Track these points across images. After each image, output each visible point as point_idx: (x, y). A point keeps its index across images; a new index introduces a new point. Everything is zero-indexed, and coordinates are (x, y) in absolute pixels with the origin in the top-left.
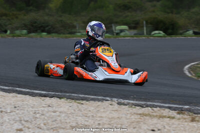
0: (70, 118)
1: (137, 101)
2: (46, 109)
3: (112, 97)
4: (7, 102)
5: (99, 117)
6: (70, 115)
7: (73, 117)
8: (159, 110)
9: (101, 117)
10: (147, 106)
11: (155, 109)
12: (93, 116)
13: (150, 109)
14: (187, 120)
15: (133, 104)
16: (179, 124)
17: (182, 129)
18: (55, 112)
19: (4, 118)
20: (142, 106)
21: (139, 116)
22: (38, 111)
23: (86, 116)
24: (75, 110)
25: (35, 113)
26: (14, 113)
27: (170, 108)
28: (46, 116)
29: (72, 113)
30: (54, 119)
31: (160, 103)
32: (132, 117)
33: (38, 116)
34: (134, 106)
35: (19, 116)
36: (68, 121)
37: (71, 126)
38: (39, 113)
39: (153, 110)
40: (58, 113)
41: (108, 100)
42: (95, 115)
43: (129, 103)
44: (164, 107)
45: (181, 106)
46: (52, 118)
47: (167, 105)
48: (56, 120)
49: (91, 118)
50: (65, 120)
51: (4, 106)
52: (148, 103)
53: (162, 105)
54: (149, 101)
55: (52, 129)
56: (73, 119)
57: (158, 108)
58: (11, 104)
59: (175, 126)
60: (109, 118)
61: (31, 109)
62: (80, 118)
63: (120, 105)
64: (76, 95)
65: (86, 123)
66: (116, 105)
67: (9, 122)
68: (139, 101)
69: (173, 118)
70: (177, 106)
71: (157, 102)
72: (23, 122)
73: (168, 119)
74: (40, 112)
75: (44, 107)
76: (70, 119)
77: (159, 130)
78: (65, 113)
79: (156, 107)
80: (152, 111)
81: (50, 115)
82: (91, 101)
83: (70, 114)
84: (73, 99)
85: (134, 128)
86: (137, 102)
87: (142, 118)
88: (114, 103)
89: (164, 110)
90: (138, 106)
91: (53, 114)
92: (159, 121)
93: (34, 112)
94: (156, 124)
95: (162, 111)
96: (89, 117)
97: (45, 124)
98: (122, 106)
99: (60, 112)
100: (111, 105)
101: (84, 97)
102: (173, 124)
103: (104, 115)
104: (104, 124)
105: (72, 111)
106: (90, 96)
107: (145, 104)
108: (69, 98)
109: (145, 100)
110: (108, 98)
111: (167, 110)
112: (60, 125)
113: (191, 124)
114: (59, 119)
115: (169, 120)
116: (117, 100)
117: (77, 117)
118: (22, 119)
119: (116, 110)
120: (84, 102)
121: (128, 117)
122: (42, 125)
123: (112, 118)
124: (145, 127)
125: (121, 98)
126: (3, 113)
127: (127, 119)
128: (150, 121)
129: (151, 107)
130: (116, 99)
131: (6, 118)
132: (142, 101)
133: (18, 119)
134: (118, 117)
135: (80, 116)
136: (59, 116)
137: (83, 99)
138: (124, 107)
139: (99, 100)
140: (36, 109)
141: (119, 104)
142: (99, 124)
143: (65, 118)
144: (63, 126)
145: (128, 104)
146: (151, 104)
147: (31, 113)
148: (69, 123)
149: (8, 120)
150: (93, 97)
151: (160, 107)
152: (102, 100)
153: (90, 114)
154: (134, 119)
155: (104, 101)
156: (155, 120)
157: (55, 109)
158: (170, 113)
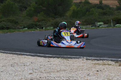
2: (47, 63)
3: (84, 56)
4: (29, 60)
7: (60, 67)
9: (74, 66)
10: (100, 60)
11: (104, 61)
12: (69, 66)
13: (101, 61)
14: (117, 66)
15: (93, 59)
16: (112, 68)
17: (113, 70)
18: (51, 64)
19: (25, 69)
20: (98, 60)
26: (30, 66)
27: (111, 60)
28: (46, 67)
31: (108, 58)
33: (42, 66)
34: (94, 60)
35: (33, 67)
36: (56, 68)
37: (57, 71)
40: (52, 65)
41: (82, 58)
44: (108, 60)
45: (117, 59)
47: (110, 59)
48: (50, 68)
51: (26, 63)
53: (108, 59)
54: (102, 57)
55: (48, 72)
57: (106, 61)
58: (30, 61)
59: (110, 69)
60: (78, 66)
61: (39, 63)
64: (66, 56)
65: (65, 69)
67: (27, 70)
69: (110, 65)
70: (115, 59)
72: (34, 70)
73: (108, 65)
74: (43, 65)
77: (100, 71)
78: (56, 64)
79: (105, 60)
81: (48, 66)
82: (73, 59)
84: (64, 58)
85: (88, 70)
86: (96, 58)
88: (84, 59)
90: (96, 60)
91: (50, 65)
94: (101, 68)
97: (44, 70)
104: (74, 69)
105: (60, 64)
106: (73, 56)
107: (99, 59)
108: (62, 58)
109: (100, 57)
110: (82, 57)
111: (110, 61)
112: (52, 70)
113: (118, 67)
114: (52, 67)
118: (34, 68)
119: (84, 63)
120: (69, 59)
121: (87, 65)
122: (43, 71)
123: (79, 66)
124: (94, 69)
125: (88, 57)
126: (25, 66)
127: (87, 66)
129: (102, 60)
131: (26, 68)
133: (32, 68)
134: (82, 66)
136: (52, 66)
137: (69, 58)
138: (89, 61)
139: (77, 58)
140: (42, 63)
141: (87, 59)
142: (71, 69)
144: (53, 71)
145: (91, 59)
147: (39, 65)
148: (57, 69)
149: (26, 69)
151: (107, 60)
152: (79, 58)
153: (68, 65)
156: (101, 66)
157: (51, 63)
158: (111, 63)
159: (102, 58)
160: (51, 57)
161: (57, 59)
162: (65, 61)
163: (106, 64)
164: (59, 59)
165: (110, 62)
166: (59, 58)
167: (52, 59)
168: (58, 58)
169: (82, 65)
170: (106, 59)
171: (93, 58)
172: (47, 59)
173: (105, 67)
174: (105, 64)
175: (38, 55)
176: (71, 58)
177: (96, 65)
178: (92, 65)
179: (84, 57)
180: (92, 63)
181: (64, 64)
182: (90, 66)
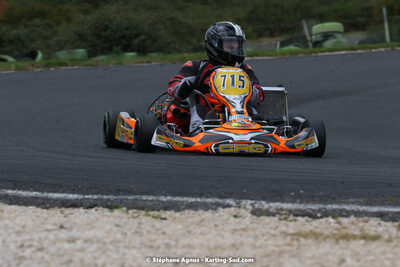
0: (109, 253)
1: (301, 203)
2: (52, 236)
3: (240, 196)
5: (184, 247)
6: (110, 247)
7: (117, 252)
8: (353, 223)
9: (190, 246)
10: (326, 214)
11: (344, 221)
12: (168, 246)
13: (331, 220)
15: (290, 211)
16: (384, 253)
18: (72, 240)
20: (312, 216)
21: (288, 239)
22: (32, 240)
23: (151, 247)
24: (125, 234)
25: (22, 246)
27: (381, 216)
28: (47, 253)
29: (115, 242)
30: (65, 259)
31: (361, 204)
32: (269, 242)
33: (28, 252)
34: (291, 217)
38: (30, 246)
39: (339, 223)
40: (79, 244)
41: (229, 206)
42: (173, 243)
43: (282, 209)
44: (366, 214)
46: (62, 256)
47: (375, 209)
48: (70, 261)
49: (161, 250)
50: (95, 258)
52: (329, 207)
53: (364, 208)
54: (333, 200)
56: (115, 256)
57: (352, 218)
59: (372, 257)
61: (14, 237)
62: (134, 252)
63: (258, 216)
64: (150, 198)
66: (250, 215)
68: (307, 202)
69: (376, 238)
71: (353, 203)
73: (362, 242)
74: (35, 243)
75: (48, 230)
76: (109, 256)
78: (98, 241)
79: (347, 214)
80: (337, 226)
81: (59, 250)
82: (186, 211)
83: (111, 243)
84: (142, 209)
86: (302, 207)
87: (295, 243)
88: (242, 211)
89: (367, 222)
90: (303, 216)
91: (67, 246)
92: (337, 247)
93: (19, 244)
94: (326, 254)
95: (361, 224)
96: (158, 247)
98: (263, 217)
99: (86, 241)
100: (235, 216)
101: (169, 202)
102: (369, 253)
103: (196, 241)
105: (119, 236)
106: (185, 199)
107: (320, 210)
108: (131, 206)
109: (323, 200)
110: (230, 201)
111: (374, 221)
114: (79, 255)
115: (363, 245)
116: (252, 205)
117: (126, 251)
119: (244, 230)
121: (258, 243)
123: (216, 248)
125: (264, 199)
127: (254, 247)
128: (313, 248)
129: (334, 217)
130: (249, 202)
132: (314, 202)
134: (233, 245)
135: (134, 247)
136: (82, 250)
137: (167, 207)
138: (267, 219)
139: (206, 207)
140: (27, 237)
141: (256, 213)
143: (96, 255)
145: (279, 212)
146: (334, 210)
147: (12, 247)
150: (193, 200)
151: (357, 214)
152: (215, 207)
153: (160, 241)
154: (273, 248)
155: (220, 209)
156: (326, 247)
157: (74, 233)
158: (381, 229)
159: (335, 207)
160: (74, 205)
161: (106, 212)
162: (146, 221)
163: (354, 237)
164: (116, 212)
165: (373, 226)
166: (117, 207)
167: (79, 215)
168: (111, 207)
169: (232, 241)
170: (354, 207)
171: (289, 206)
172: (55, 215)
173: (348, 252)
174: (347, 237)
175: (7, 196)
176: (176, 207)
177: (302, 240)
178: (280, 241)
179: (244, 202)
180: (284, 229)
181: (137, 241)
182: (271, 245)
